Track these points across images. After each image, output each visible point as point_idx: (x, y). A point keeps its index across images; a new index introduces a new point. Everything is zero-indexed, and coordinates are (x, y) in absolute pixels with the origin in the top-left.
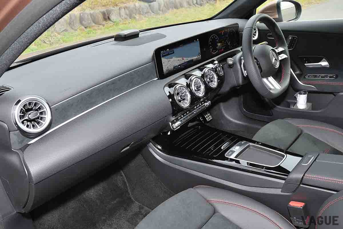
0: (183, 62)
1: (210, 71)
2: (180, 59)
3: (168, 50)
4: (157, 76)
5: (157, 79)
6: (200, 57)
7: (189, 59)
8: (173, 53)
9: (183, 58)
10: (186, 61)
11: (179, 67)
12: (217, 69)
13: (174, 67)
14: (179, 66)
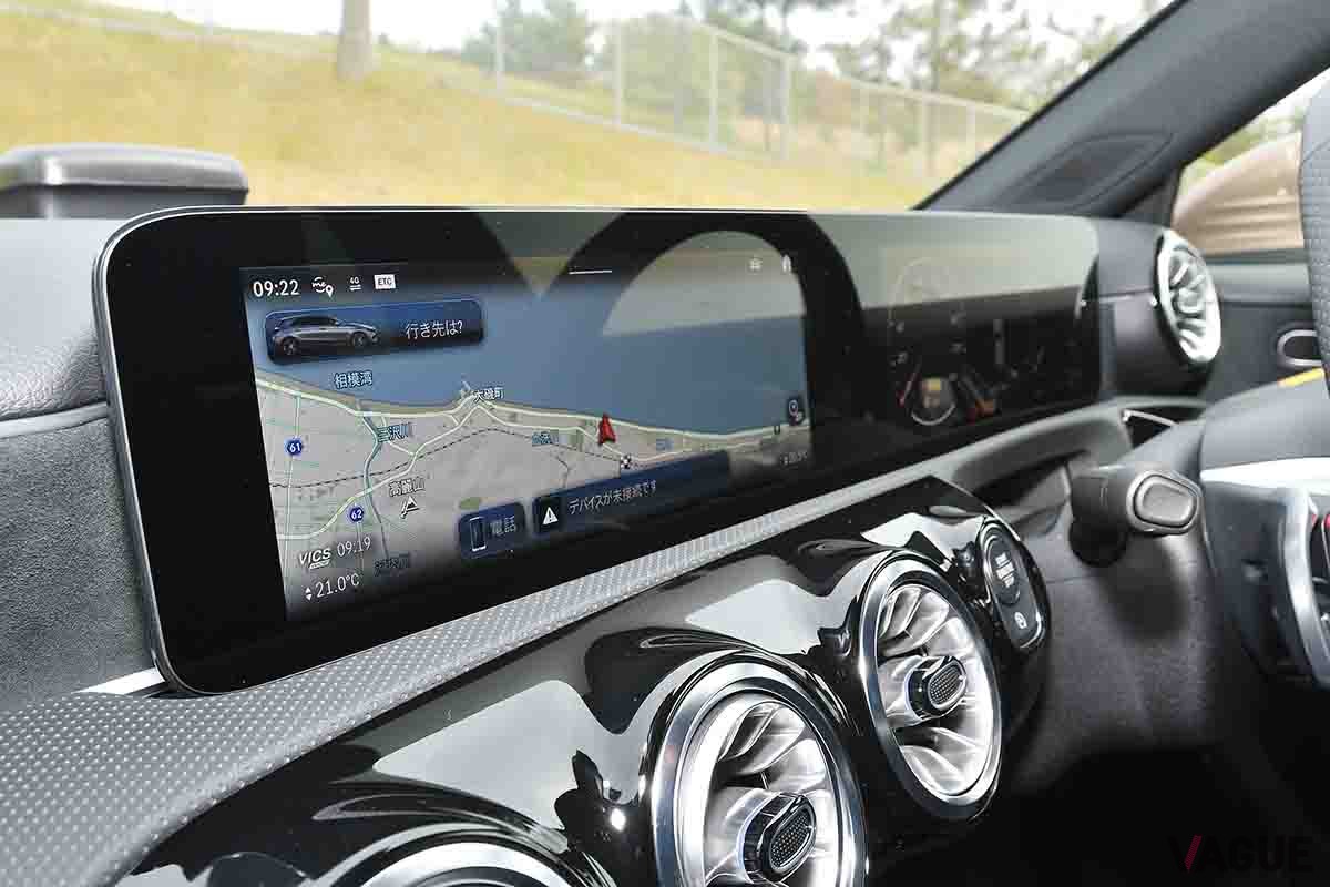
0: (599, 465)
1: (913, 591)
2: (566, 423)
3: (384, 282)
4: (148, 640)
5: (152, 677)
6: (798, 434)
7: (685, 444)
8: (472, 336)
9: (604, 425)
10: (646, 458)
11: (550, 518)
12: (987, 568)
13: (472, 526)
14: (540, 505)
